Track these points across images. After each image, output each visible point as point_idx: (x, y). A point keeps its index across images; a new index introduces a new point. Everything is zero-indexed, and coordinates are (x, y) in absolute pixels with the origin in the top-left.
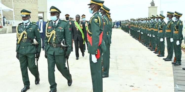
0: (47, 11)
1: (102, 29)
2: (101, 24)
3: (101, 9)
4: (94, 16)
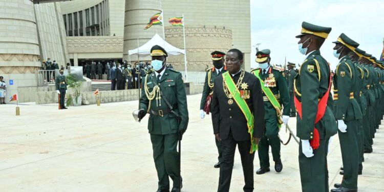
0: (250, 51)
1: (324, 86)
2: (321, 75)
3: (338, 44)
4: (306, 60)
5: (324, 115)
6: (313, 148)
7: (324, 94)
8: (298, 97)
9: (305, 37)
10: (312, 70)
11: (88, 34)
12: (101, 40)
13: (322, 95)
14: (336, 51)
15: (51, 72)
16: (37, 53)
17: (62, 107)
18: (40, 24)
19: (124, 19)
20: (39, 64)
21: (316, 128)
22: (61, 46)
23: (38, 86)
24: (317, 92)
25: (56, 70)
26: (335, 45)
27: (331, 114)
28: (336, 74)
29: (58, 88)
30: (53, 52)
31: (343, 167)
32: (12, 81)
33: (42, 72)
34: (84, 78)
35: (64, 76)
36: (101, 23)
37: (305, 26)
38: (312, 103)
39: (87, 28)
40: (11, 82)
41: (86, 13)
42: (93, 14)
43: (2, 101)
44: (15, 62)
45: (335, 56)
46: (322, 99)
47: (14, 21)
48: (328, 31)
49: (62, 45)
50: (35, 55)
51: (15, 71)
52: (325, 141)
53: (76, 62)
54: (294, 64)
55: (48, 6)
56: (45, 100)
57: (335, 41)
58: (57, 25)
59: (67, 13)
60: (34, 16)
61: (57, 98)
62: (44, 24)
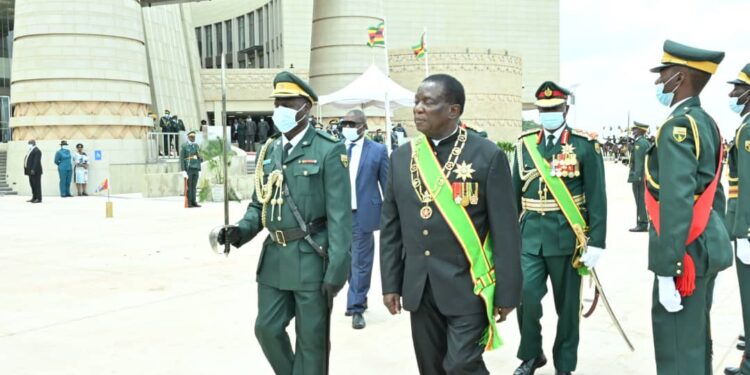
1: (708, 170)
2: (701, 146)
3: (739, 85)
4: (672, 117)
5: (706, 228)
6: (680, 292)
7: (707, 185)
8: (653, 191)
9: (669, 72)
10: (683, 136)
11: (242, 64)
12: (266, 76)
13: (703, 188)
14: (736, 99)
15: (171, 137)
16: (147, 100)
17: (192, 203)
18: (152, 45)
19: (310, 35)
20: (148, 121)
21: (688, 253)
22: (191, 87)
23: (147, 163)
24: (691, 182)
25: (181, 133)
26: (732, 87)
27: (720, 227)
28: (734, 147)
29: (184, 167)
30: (176, 98)
31: (743, 334)
32: (100, 152)
33: (154, 137)
34: (234, 148)
35: (196, 146)
36: (268, 44)
37: (670, 49)
38: (681, 203)
39: (241, 53)
40: (98, 155)
41: (239, 24)
42: (251, 25)
43: (82, 191)
44: (105, 117)
45: (733, 109)
46: (702, 196)
47: (106, 40)
48: (717, 58)
49: (194, 85)
50: (142, 104)
51: (106, 133)
52: (708, 279)
53: (218, 118)
54: (647, 127)
55: (168, 11)
56: (160, 189)
57: (733, 79)
58: (184, 47)
59: (202, 24)
60: (142, 31)
61: (182, 187)
62: (160, 45)
